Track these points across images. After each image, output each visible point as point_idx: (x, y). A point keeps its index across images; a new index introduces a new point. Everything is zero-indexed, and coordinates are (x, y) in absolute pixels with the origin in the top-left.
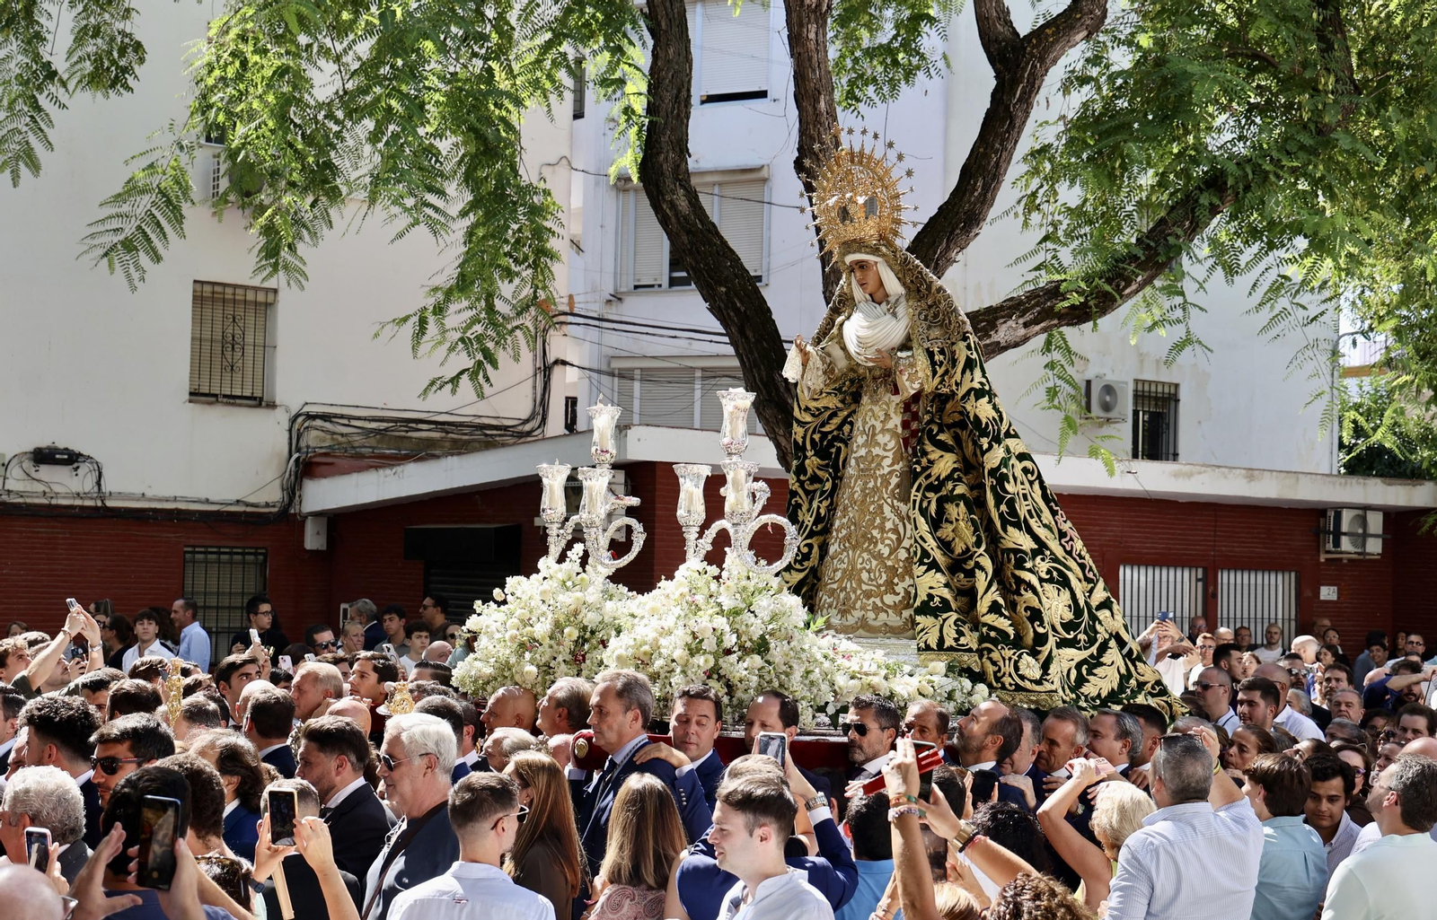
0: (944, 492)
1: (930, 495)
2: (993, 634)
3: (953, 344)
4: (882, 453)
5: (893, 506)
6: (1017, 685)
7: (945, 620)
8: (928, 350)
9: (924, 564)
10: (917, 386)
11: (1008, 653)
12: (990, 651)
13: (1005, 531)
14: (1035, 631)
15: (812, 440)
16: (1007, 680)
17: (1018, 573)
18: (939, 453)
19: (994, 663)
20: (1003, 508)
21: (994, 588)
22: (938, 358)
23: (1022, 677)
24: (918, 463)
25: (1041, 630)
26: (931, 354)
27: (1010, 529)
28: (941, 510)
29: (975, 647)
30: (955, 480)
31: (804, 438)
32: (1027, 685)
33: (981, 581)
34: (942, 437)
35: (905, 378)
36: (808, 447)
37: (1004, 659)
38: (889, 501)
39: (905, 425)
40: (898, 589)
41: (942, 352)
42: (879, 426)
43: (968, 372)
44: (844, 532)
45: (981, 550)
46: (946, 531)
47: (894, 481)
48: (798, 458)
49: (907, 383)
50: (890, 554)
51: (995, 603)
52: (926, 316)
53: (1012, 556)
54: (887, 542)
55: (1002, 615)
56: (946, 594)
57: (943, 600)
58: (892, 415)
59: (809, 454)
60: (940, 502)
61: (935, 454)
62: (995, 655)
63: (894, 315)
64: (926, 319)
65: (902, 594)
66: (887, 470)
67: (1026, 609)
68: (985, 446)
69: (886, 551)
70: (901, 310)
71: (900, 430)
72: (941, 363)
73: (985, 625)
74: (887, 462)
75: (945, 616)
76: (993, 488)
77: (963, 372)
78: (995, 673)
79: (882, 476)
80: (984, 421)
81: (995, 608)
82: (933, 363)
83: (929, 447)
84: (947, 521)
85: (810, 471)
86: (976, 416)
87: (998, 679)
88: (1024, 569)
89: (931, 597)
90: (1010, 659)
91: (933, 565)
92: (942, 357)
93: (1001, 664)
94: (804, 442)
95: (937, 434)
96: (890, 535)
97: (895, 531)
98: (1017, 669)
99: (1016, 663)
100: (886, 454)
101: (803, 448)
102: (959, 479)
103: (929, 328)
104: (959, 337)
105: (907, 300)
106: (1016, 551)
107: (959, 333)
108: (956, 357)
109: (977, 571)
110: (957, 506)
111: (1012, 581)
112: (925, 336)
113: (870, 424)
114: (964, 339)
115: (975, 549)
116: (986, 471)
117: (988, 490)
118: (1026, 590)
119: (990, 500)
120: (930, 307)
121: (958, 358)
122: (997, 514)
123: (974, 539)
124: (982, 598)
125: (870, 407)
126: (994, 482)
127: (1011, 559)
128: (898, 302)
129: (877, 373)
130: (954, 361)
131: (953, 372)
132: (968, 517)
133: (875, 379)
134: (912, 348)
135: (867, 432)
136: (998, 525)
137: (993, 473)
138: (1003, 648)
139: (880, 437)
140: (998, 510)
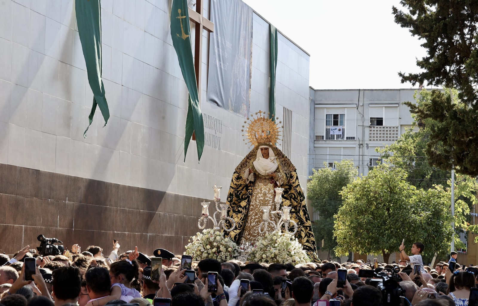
3: (291, 172)
8: (285, 173)
13: (307, 222)
15: (235, 193)
17: (309, 232)
18: (285, 200)
21: (306, 236)
22: (288, 175)
26: (286, 174)
31: (233, 192)
33: (303, 234)
35: (280, 180)
37: (311, 254)
42: (267, 192)
43: (297, 180)
44: (257, 220)
45: (302, 226)
48: (231, 198)
49: (281, 182)
51: (307, 240)
53: (309, 228)
55: (309, 243)
58: (271, 189)
59: (234, 197)
62: (309, 253)
63: (274, 163)
67: (311, 241)
68: (302, 199)
71: (273, 193)
73: (305, 245)
74: (271, 202)
76: (303, 210)
77: (296, 180)
82: (287, 177)
85: (233, 201)
88: (311, 231)
94: (233, 193)
98: (314, 257)
100: (270, 200)
101: (233, 195)
104: (293, 170)
105: (276, 159)
106: (310, 227)
107: (293, 169)
108: (292, 175)
109: (301, 231)
110: (292, 214)
111: (308, 234)
112: (284, 169)
113: (263, 191)
114: (295, 171)
115: (300, 226)
116: (302, 206)
117: (301, 211)
118: (311, 236)
119: (302, 213)
120: (282, 161)
121: (293, 176)
122: (304, 217)
123: (299, 223)
124: (304, 238)
125: (263, 186)
126: (304, 209)
127: (308, 229)
128: (274, 159)
129: (267, 177)
130: (291, 177)
131: (291, 179)
132: (296, 217)
133: (266, 179)
134: (279, 172)
135: (263, 193)
136: (304, 220)
137: (304, 206)
138: (311, 251)
139: (268, 195)
140: (305, 216)
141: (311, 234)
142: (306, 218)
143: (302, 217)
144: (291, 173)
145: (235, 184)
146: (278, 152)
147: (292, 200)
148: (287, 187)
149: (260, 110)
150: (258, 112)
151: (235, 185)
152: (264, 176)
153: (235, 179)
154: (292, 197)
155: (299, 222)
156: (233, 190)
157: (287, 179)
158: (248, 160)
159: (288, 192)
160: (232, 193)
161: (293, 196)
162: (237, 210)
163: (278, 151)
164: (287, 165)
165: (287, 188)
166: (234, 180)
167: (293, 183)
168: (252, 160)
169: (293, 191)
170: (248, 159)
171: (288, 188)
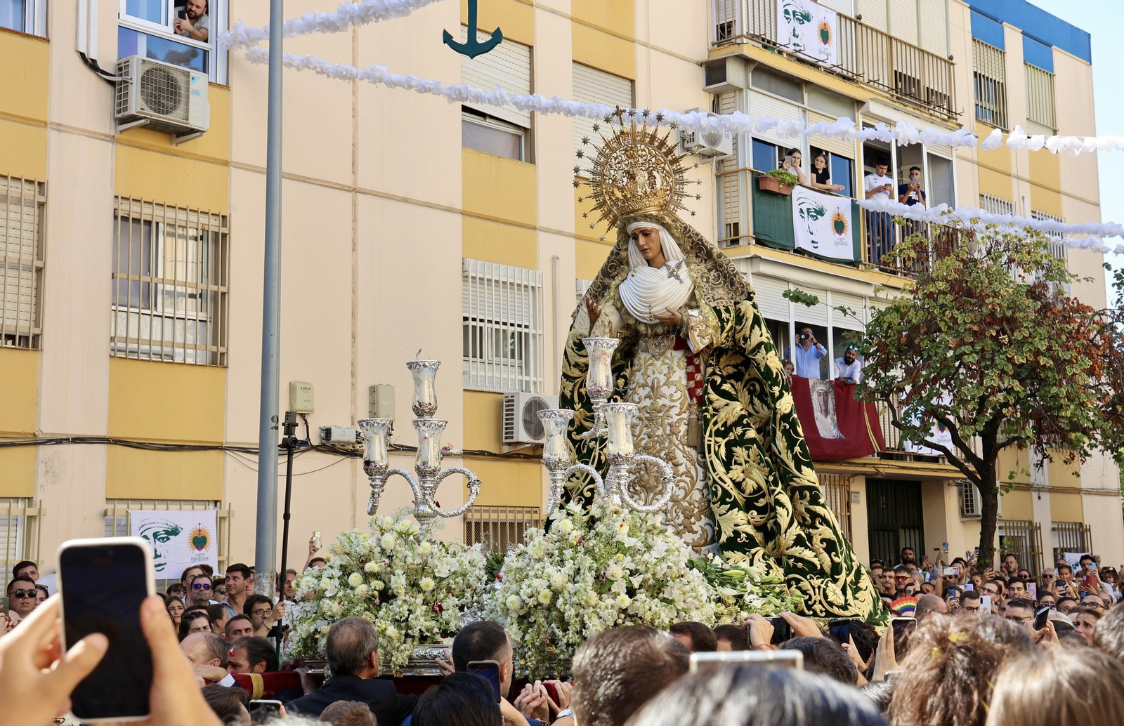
0: (732, 436)
1: (719, 439)
2: (800, 565)
3: (736, 303)
4: (668, 403)
5: (684, 452)
6: (827, 611)
7: (754, 555)
8: (715, 308)
9: (726, 503)
10: (706, 341)
11: (816, 582)
12: (798, 581)
13: (800, 471)
14: (832, 560)
15: (580, 394)
16: (818, 607)
17: (813, 508)
18: (725, 401)
19: (804, 592)
20: (797, 449)
21: (796, 523)
22: (724, 315)
23: (831, 604)
24: (707, 410)
25: (836, 559)
26: (718, 313)
27: (803, 468)
28: (730, 454)
29: (782, 578)
30: (744, 426)
31: (572, 392)
32: (836, 610)
33: (783, 517)
34: (726, 387)
35: (696, 333)
36: (576, 399)
37: (813, 588)
38: (680, 446)
39: (690, 376)
40: (695, 528)
41: (727, 310)
42: (663, 379)
43: (756, 327)
45: (779, 489)
46: (736, 472)
47: (683, 428)
49: (698, 339)
50: (685, 497)
51: (799, 536)
52: (708, 279)
53: (807, 493)
54: (682, 484)
55: (805, 547)
56: (750, 530)
57: (749, 536)
58: (676, 368)
59: (578, 406)
60: (729, 446)
61: (719, 401)
62: (805, 584)
63: (677, 277)
64: (708, 282)
65: (700, 532)
66: (676, 418)
67: (822, 541)
68: (777, 394)
69: (681, 493)
70: (683, 272)
71: (684, 382)
72: (728, 320)
73: (790, 557)
74: (676, 410)
75: (753, 551)
76: (785, 432)
77: (752, 327)
78: (806, 602)
79: (670, 425)
80: (775, 371)
81: (799, 541)
82: (721, 320)
83: (713, 396)
84: (736, 463)
85: (577, 422)
86: (767, 367)
87: (809, 607)
88: (818, 504)
89: (737, 534)
90: (819, 587)
91: (734, 505)
92: (728, 315)
93: (811, 592)
94: (572, 396)
95: (721, 385)
96: (684, 478)
97: (688, 473)
98: (826, 597)
99: (824, 590)
100: (673, 404)
101: (572, 402)
102: (748, 425)
103: (712, 289)
104: (743, 297)
105: (688, 264)
106: (811, 489)
107: (742, 293)
108: (741, 315)
109: (778, 507)
110: (748, 449)
111: (807, 516)
112: (710, 296)
113: (652, 377)
114: (750, 299)
115: (773, 488)
116: (778, 416)
117: (779, 434)
118: (821, 524)
119: (781, 443)
120: (709, 270)
121: (743, 315)
122: (790, 455)
123: (771, 478)
124: (786, 532)
125: (650, 362)
126: (788, 427)
127: (806, 496)
128: (679, 266)
129: (660, 330)
130: (739, 318)
131: (738, 328)
132: (761, 459)
133: (656, 335)
134: (698, 307)
135: (650, 385)
136: (792, 465)
137: (786, 417)
138: (811, 578)
139: (665, 390)
140: (792, 451)
141: (819, 516)
142: (795, 457)
143: (783, 456)
144: (738, 306)
145: (573, 363)
146: (693, 242)
147: (756, 400)
148: (739, 359)
149: (617, 107)
150: (613, 114)
151: (574, 366)
152: (653, 326)
153: (573, 349)
154: (755, 390)
155: (770, 473)
156: (570, 385)
157: (723, 328)
158: (607, 281)
159: (743, 375)
160: (568, 395)
161: (758, 387)
162: (585, 451)
163: (690, 237)
164: (725, 282)
165: (739, 362)
166: (570, 352)
167: (745, 339)
168: (618, 280)
169: (754, 372)
170: (609, 277)
171: (742, 364)
